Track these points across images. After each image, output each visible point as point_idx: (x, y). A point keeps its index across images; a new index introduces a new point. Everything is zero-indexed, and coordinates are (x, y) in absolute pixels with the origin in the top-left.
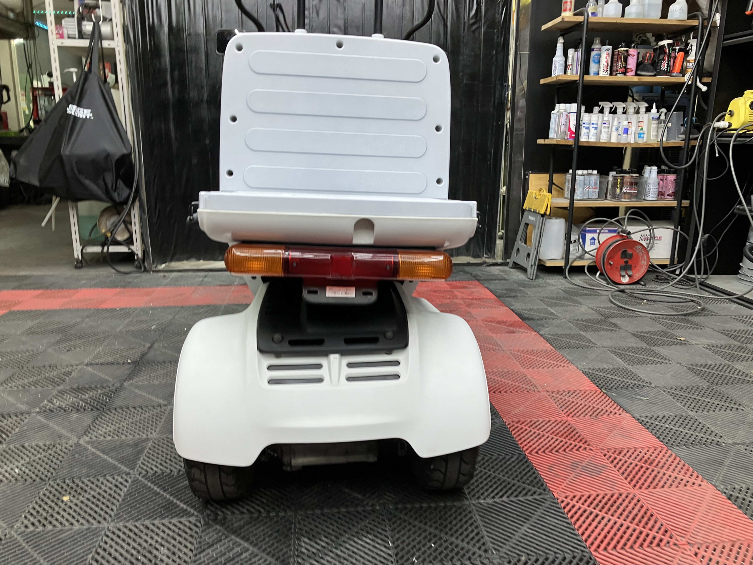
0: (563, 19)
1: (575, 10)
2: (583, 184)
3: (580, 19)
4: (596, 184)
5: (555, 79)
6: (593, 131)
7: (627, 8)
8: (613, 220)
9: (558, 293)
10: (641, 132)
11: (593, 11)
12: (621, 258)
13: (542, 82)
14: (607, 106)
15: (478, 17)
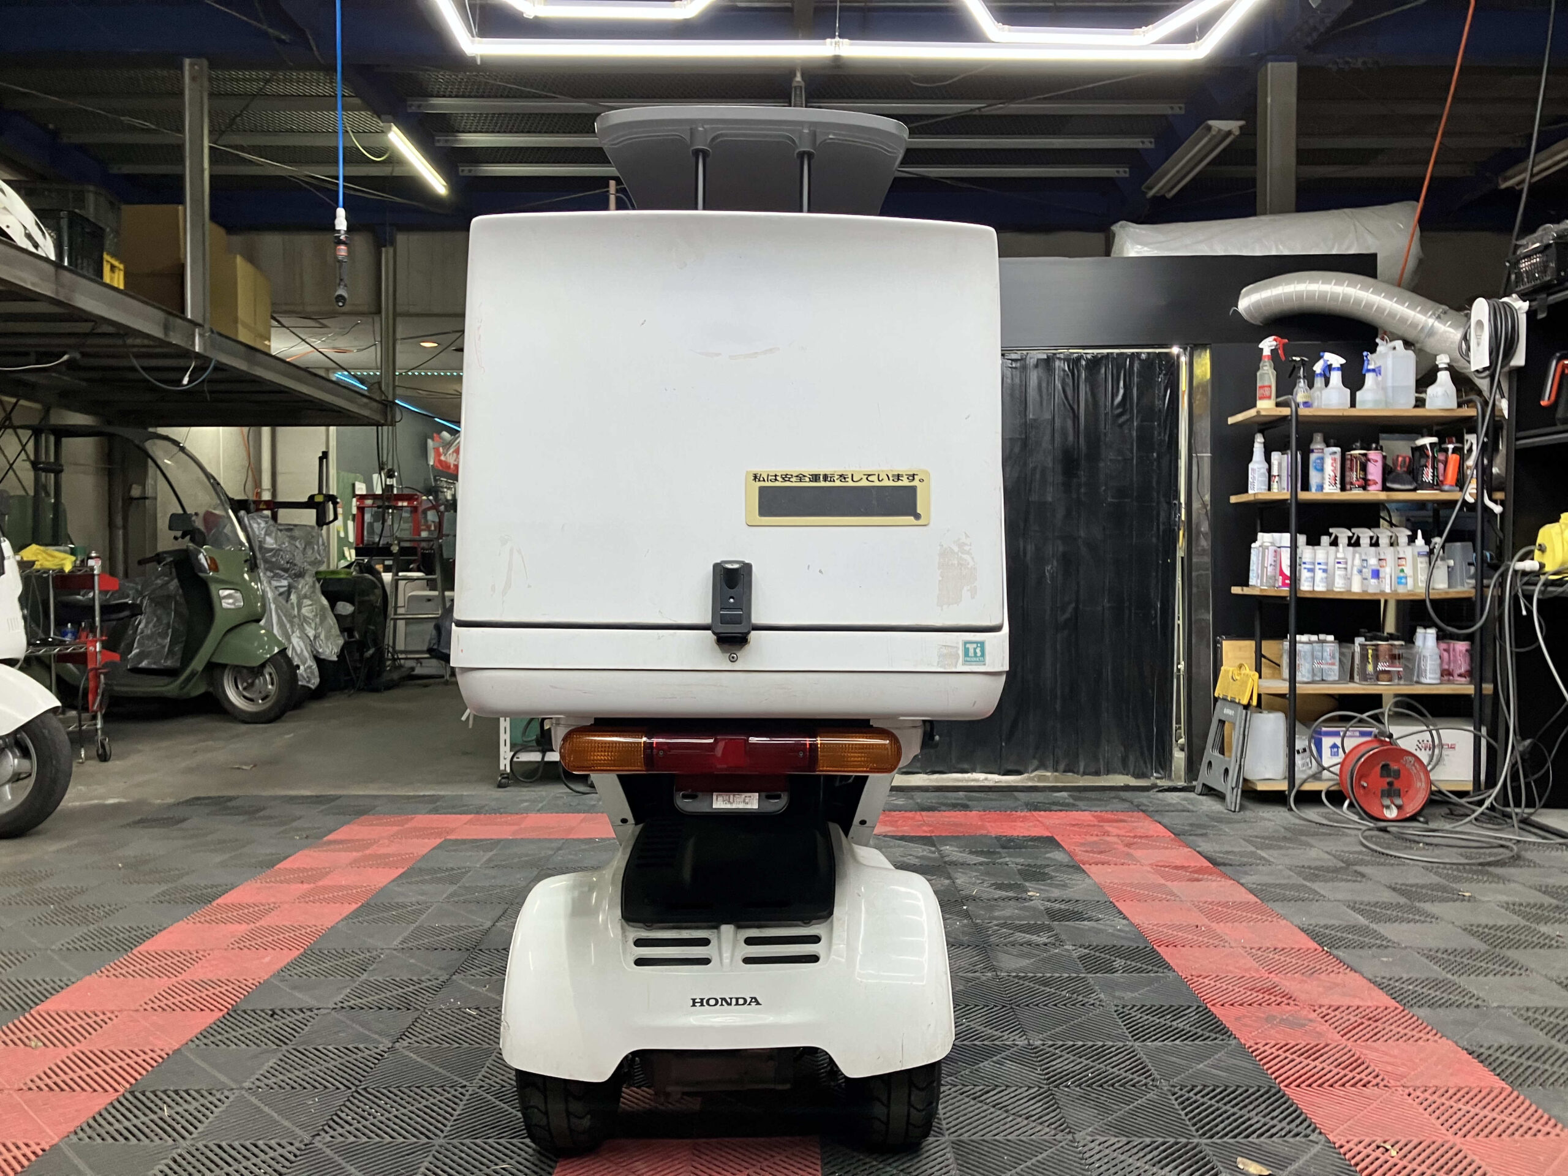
0: (1258, 412)
1: (1277, 396)
2: (1309, 655)
3: (1285, 411)
4: (1333, 657)
5: (1251, 498)
6: (1319, 575)
7: (1358, 394)
8: (1364, 716)
9: (1276, 831)
10: (1402, 575)
11: (1305, 400)
12: (1382, 776)
13: (1234, 499)
14: (1343, 534)
15: (1128, 406)
